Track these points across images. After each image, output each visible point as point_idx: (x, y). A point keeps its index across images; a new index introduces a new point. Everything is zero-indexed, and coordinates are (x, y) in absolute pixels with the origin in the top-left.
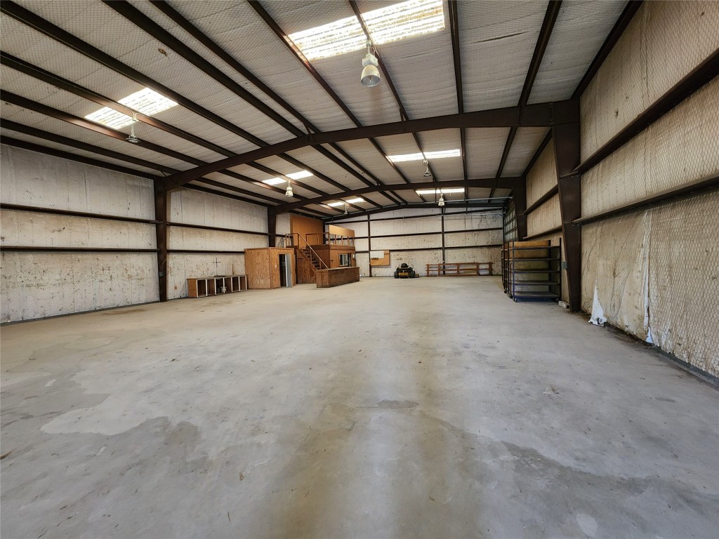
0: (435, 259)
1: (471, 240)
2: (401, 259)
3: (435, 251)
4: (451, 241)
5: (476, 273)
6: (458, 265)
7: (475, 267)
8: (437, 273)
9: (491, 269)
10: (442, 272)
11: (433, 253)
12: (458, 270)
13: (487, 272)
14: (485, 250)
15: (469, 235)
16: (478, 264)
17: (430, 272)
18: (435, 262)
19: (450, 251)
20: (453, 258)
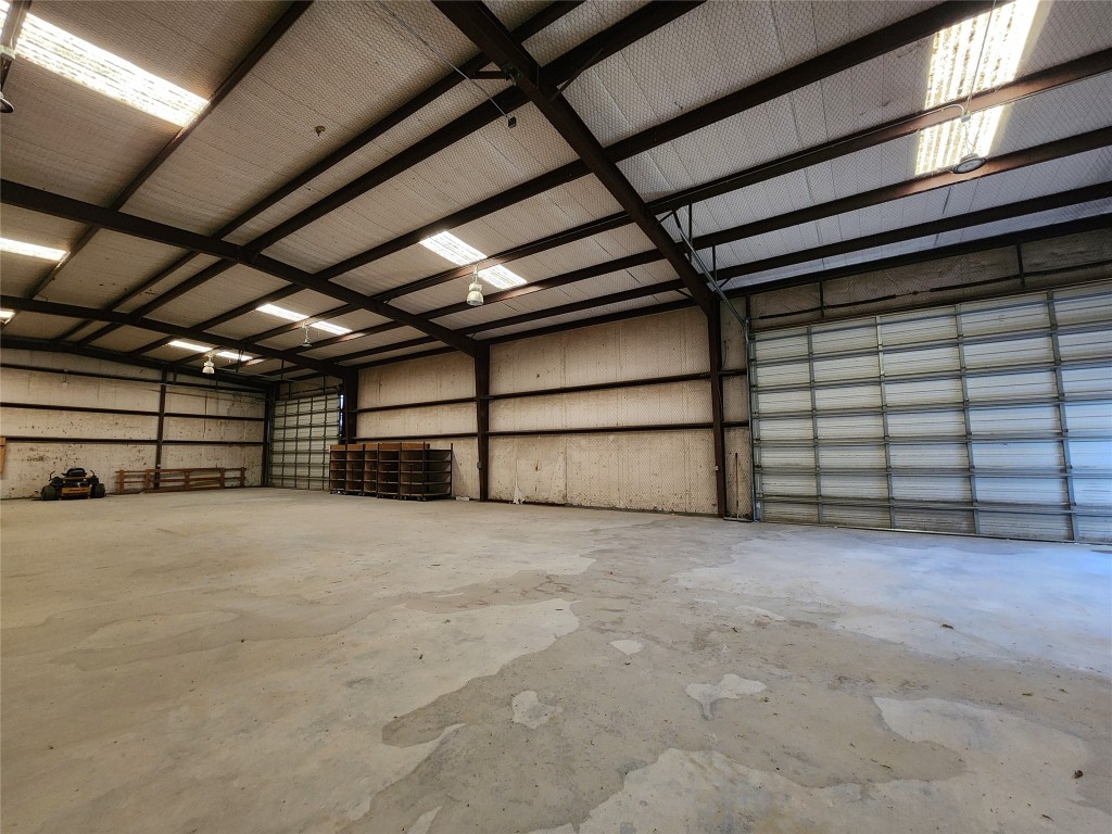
0: (140, 460)
1: (213, 432)
2: (41, 459)
3: (140, 447)
4: (173, 430)
5: (218, 485)
6: (187, 472)
7: (218, 475)
8: (139, 486)
9: (242, 478)
10: (152, 485)
11: (135, 450)
12: (187, 481)
13: (235, 483)
14: (237, 449)
15: (211, 424)
16: (222, 471)
17: (126, 486)
18: (139, 467)
19: (171, 447)
20: (174, 459)
